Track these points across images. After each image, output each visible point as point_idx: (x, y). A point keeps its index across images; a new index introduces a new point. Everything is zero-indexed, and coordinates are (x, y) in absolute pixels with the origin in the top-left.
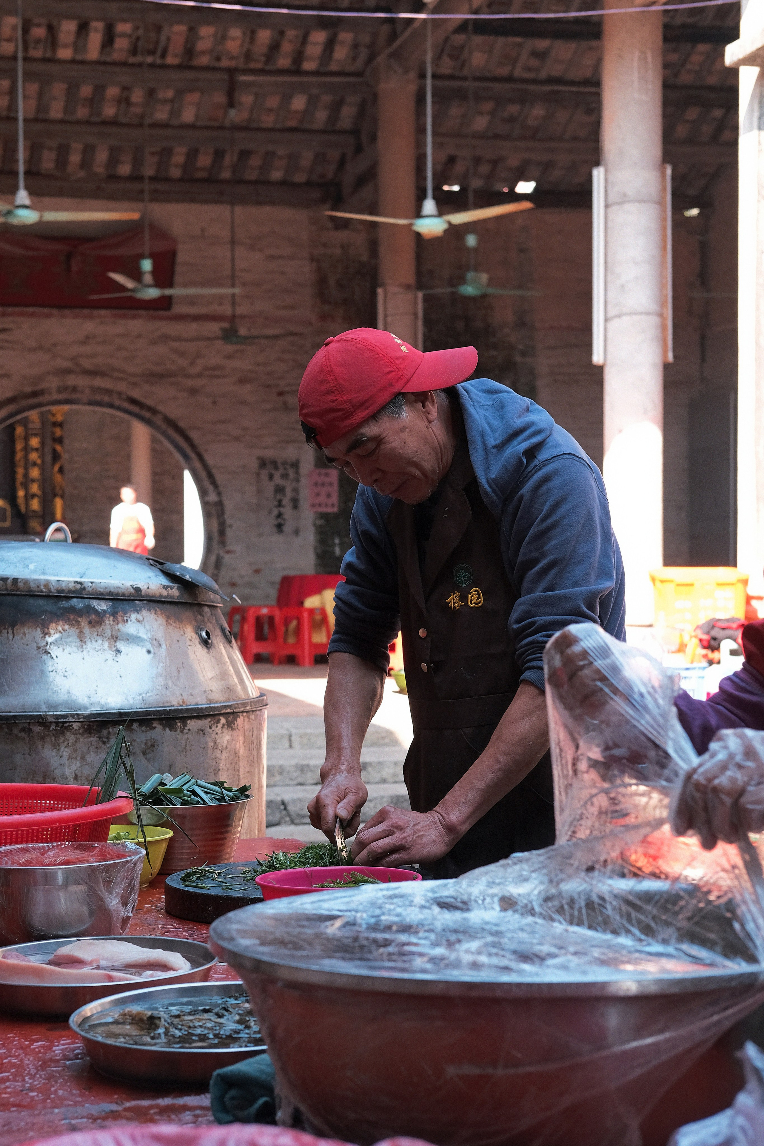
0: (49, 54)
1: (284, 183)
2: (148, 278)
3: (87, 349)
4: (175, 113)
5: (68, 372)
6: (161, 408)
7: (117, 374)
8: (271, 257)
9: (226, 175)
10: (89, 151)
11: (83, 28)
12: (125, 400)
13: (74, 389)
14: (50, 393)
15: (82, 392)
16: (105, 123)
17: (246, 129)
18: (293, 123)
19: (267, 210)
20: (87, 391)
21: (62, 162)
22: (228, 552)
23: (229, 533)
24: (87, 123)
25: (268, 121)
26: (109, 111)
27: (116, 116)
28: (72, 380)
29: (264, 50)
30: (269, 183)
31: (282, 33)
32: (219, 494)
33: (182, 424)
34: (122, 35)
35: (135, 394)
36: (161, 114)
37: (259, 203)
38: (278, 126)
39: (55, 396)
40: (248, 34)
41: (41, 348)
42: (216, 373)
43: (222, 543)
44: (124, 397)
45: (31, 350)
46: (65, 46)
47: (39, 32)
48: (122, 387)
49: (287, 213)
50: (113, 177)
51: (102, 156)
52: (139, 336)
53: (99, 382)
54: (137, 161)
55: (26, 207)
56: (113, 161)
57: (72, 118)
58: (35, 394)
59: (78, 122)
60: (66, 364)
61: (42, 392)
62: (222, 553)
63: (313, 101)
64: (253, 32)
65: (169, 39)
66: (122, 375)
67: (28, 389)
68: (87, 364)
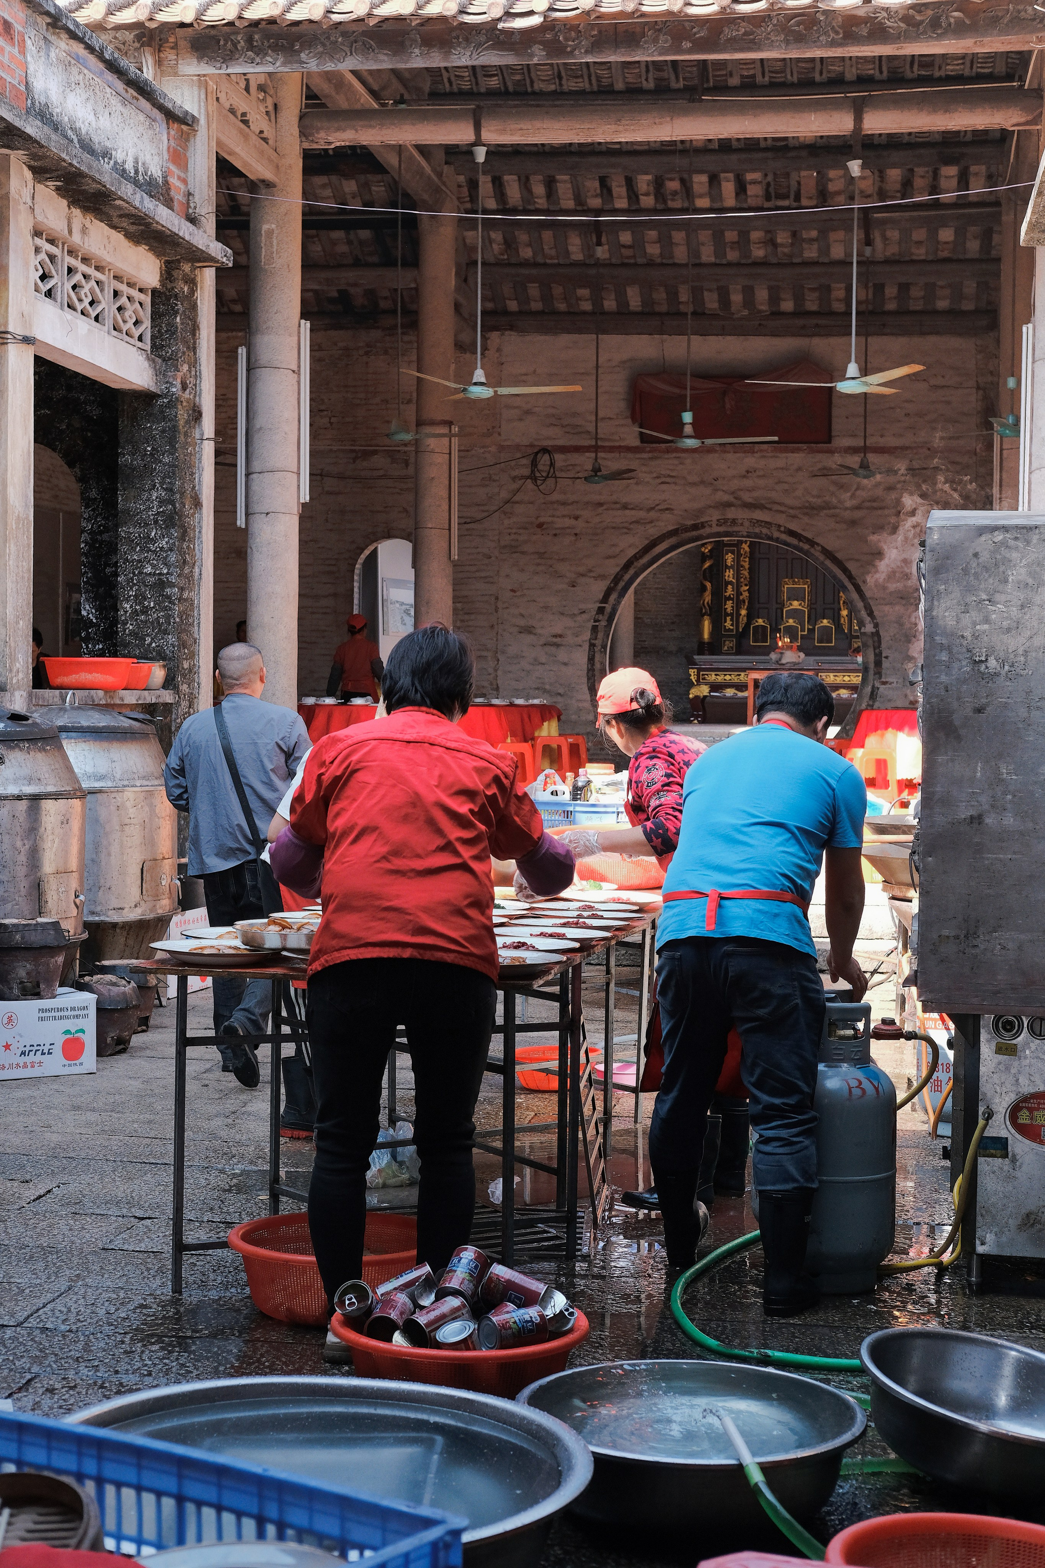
0: (686, 205)
1: (949, 312)
2: (688, 430)
3: (748, 483)
4: (825, 250)
5: (729, 505)
6: (817, 540)
7: (776, 507)
8: (936, 387)
9: (891, 306)
10: (748, 291)
11: (714, 179)
12: (784, 532)
13: (734, 522)
14: (711, 526)
15: (742, 524)
16: (755, 264)
17: (898, 262)
18: (945, 254)
19: (933, 339)
20: (747, 524)
21: (725, 301)
22: (884, 683)
23: (885, 664)
24: (738, 265)
25: (920, 253)
26: (759, 253)
27: (766, 257)
28: (731, 513)
29: (898, 187)
30: (936, 312)
31: (911, 171)
32: (876, 626)
33: (839, 555)
34: (754, 182)
35: (793, 526)
36: (811, 253)
37: (923, 334)
38: (930, 258)
39: (716, 529)
40: (877, 173)
41: (702, 482)
42: (875, 504)
43: (879, 674)
44: (782, 529)
45: (693, 484)
46: (701, 196)
47: (673, 185)
48: (781, 519)
49: (954, 342)
50: (777, 314)
51: (762, 295)
52: (799, 469)
53: (759, 515)
54: (799, 298)
55: (482, 384)
56: (774, 299)
57: (724, 261)
58: (695, 527)
59: (730, 265)
60: (726, 498)
61: (703, 525)
62: (877, 684)
63: (960, 233)
64: (881, 172)
65: (799, 183)
66: (783, 509)
67: (690, 523)
68: (747, 497)
